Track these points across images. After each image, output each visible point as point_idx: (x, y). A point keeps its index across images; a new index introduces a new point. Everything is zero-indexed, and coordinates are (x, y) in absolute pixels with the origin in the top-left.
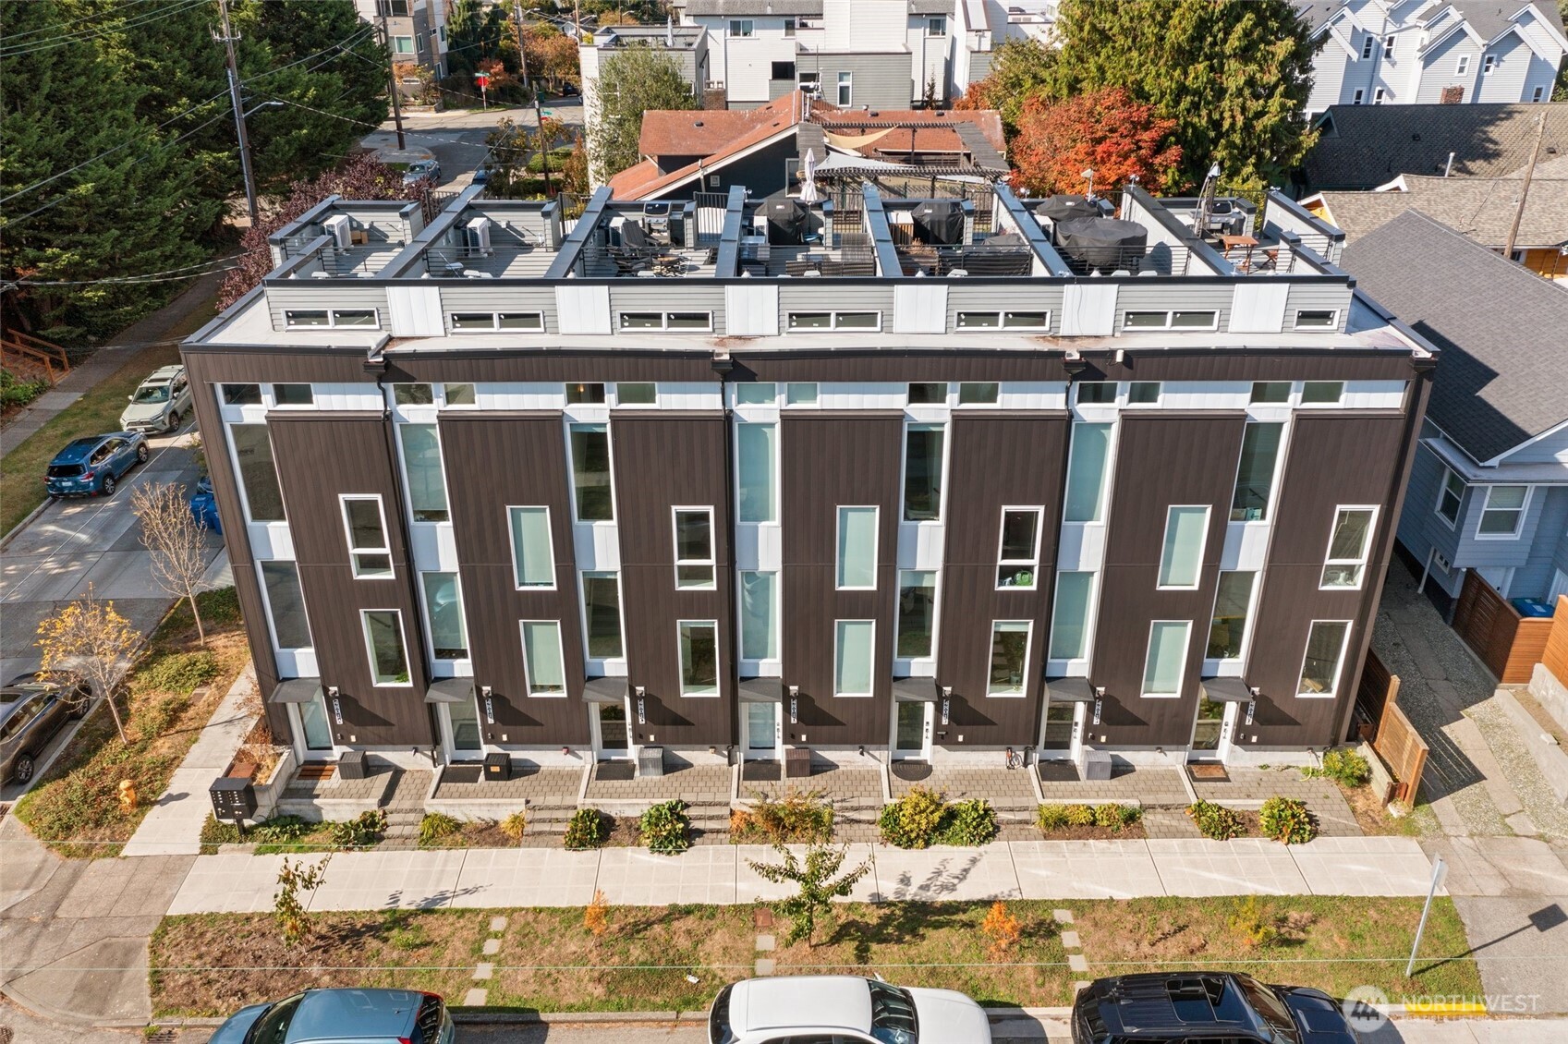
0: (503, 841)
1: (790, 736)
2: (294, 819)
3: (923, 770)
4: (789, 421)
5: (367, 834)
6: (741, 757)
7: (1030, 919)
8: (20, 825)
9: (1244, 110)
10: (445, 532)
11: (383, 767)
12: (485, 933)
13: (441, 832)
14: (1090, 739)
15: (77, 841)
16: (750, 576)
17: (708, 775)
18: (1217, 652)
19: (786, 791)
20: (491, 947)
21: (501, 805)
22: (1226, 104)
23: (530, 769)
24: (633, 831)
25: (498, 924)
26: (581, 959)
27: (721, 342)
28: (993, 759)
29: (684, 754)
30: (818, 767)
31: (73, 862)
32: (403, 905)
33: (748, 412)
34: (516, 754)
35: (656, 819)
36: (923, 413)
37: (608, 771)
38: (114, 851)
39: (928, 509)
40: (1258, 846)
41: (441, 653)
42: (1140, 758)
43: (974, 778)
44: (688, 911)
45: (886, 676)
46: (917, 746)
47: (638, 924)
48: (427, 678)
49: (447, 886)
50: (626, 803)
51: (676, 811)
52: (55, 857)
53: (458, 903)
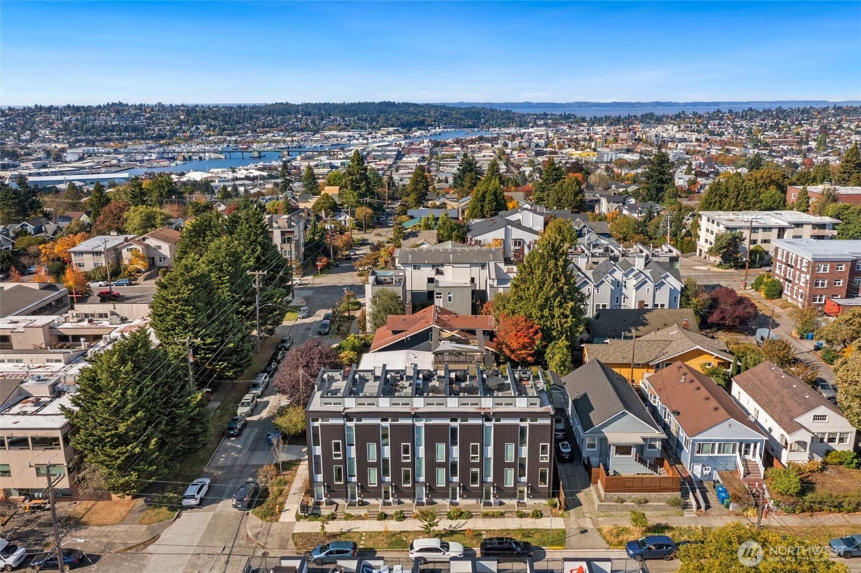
0: (363, 519)
1: (427, 496)
2: (316, 514)
3: (457, 504)
4: (426, 426)
5: (333, 517)
6: (416, 501)
7: (477, 533)
8: (254, 516)
9: (560, 322)
10: (353, 449)
11: (334, 503)
12: (362, 536)
13: (348, 517)
14: (494, 497)
15: (268, 519)
16: (418, 458)
17: (408, 505)
18: (521, 476)
19: (425, 508)
20: (363, 538)
21: (363, 512)
22: (555, 320)
23: (367, 504)
24: (392, 517)
25: (364, 534)
26: (383, 540)
27: (412, 409)
28: (473, 502)
29: (403, 500)
30: (433, 503)
31: (269, 523)
32: (343, 531)
33: (418, 424)
34: (365, 500)
35: (397, 513)
36: (453, 424)
37: (385, 504)
38: (277, 520)
39: (456, 444)
40: (529, 520)
41: (350, 476)
42: (507, 501)
43: (468, 506)
44: (404, 532)
45: (448, 481)
46: (456, 499)
47: (394, 534)
48: (346, 482)
49: (352, 527)
50: (390, 511)
51: (401, 512)
52: (264, 522)
53: (355, 530)
